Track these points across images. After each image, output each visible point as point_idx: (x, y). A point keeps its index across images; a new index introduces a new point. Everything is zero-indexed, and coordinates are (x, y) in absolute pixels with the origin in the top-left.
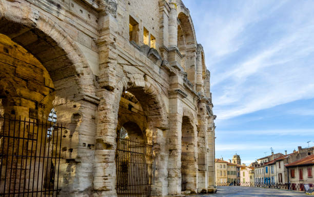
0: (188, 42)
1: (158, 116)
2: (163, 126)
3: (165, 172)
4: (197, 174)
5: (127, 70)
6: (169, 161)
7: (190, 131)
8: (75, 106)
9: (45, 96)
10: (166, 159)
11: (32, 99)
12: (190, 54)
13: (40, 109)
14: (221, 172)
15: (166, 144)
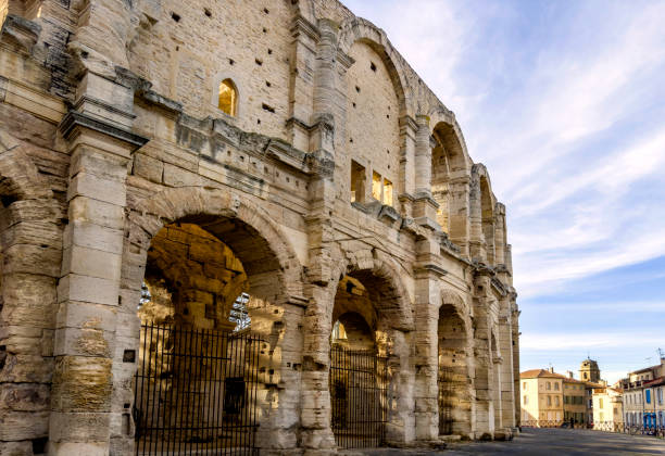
0: (454, 166)
1: (396, 310)
2: (405, 327)
3: (410, 403)
4: (474, 406)
5: (346, 249)
6: (415, 385)
7: (458, 328)
8: (276, 312)
9: (225, 283)
10: (411, 380)
11: (210, 289)
12: (458, 188)
13: (219, 304)
14: (550, 397)
15: (411, 356)
